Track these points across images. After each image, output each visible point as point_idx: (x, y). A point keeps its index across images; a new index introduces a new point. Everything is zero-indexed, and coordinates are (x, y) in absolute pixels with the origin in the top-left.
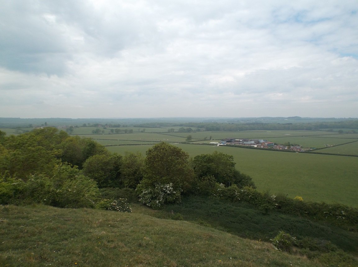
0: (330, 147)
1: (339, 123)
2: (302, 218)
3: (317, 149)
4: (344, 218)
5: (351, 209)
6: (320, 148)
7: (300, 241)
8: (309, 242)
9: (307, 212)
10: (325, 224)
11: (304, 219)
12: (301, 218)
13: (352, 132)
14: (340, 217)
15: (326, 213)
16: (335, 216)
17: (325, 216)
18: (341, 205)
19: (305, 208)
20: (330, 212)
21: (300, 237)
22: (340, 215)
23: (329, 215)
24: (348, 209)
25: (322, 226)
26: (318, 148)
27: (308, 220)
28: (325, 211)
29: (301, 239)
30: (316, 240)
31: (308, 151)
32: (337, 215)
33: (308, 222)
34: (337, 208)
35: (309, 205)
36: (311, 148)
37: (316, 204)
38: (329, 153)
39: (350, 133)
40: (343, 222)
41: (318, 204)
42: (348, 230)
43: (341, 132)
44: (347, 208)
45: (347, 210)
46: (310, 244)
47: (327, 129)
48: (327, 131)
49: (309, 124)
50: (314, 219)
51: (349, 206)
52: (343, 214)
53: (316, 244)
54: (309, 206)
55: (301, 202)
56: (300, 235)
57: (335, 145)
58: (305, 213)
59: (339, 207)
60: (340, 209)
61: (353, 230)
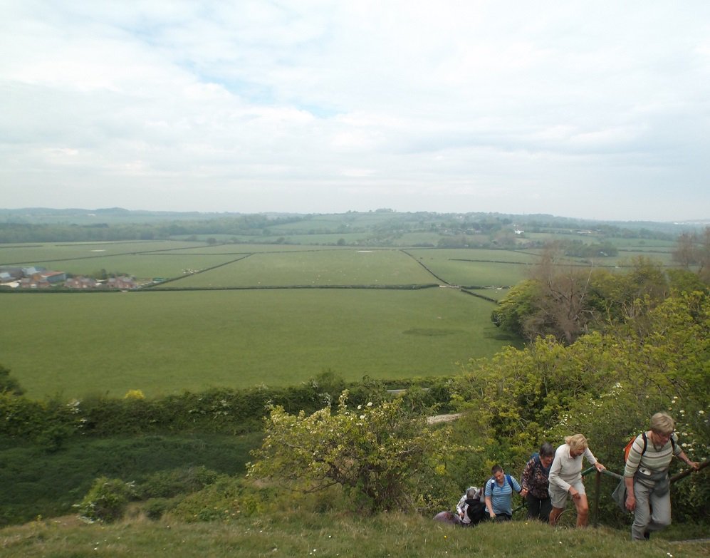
0: (192, 274)
1: (208, 222)
2: (144, 436)
3: (168, 281)
4: (226, 413)
5: (237, 392)
6: (174, 277)
7: (143, 485)
8: (163, 483)
9: (154, 421)
10: (192, 434)
11: (149, 437)
12: (142, 436)
13: (232, 241)
14: (219, 413)
15: (192, 413)
16: (209, 413)
17: (192, 419)
18: (219, 390)
19: (149, 412)
20: (201, 409)
21: (144, 477)
22: (219, 410)
23: (198, 415)
24: (232, 394)
25: (186, 441)
26: (170, 278)
27: (159, 436)
28: (191, 408)
29: (145, 481)
30: (176, 473)
31: (150, 286)
32: (213, 411)
33: (158, 439)
34: (211, 397)
35: (159, 403)
36: (154, 280)
37: (171, 398)
38: (193, 287)
39: (229, 243)
40: (225, 421)
41: (176, 397)
42: (235, 433)
43: (212, 242)
44: (230, 392)
45: (229, 396)
46: (165, 486)
47: (186, 237)
48: (186, 240)
49: (146, 225)
50: (170, 430)
51: (233, 387)
52: (225, 405)
53: (177, 481)
54: (158, 407)
55: (140, 401)
56: (144, 472)
57: (202, 269)
58: (152, 424)
59: (215, 395)
60: (217, 397)
61: (242, 432)
